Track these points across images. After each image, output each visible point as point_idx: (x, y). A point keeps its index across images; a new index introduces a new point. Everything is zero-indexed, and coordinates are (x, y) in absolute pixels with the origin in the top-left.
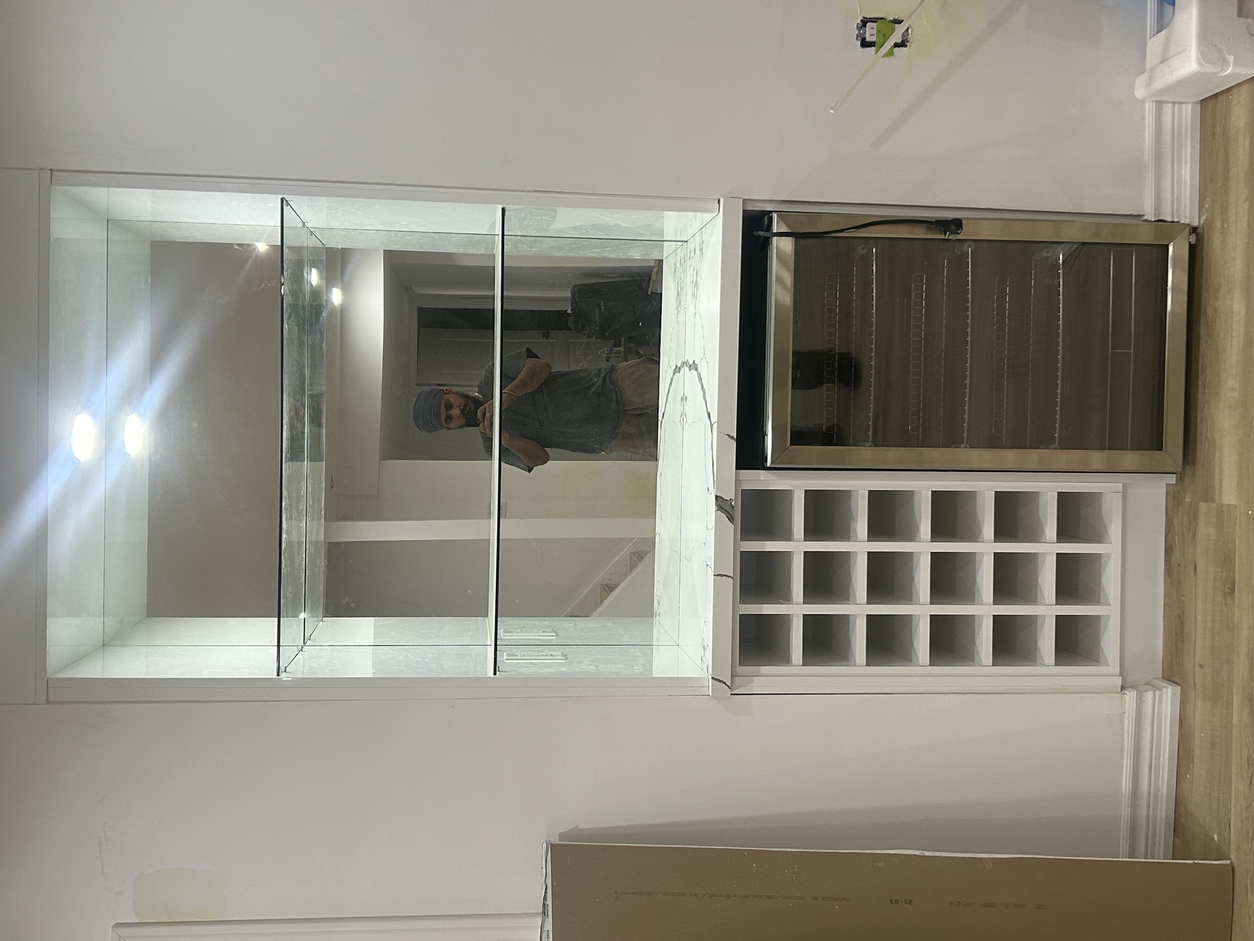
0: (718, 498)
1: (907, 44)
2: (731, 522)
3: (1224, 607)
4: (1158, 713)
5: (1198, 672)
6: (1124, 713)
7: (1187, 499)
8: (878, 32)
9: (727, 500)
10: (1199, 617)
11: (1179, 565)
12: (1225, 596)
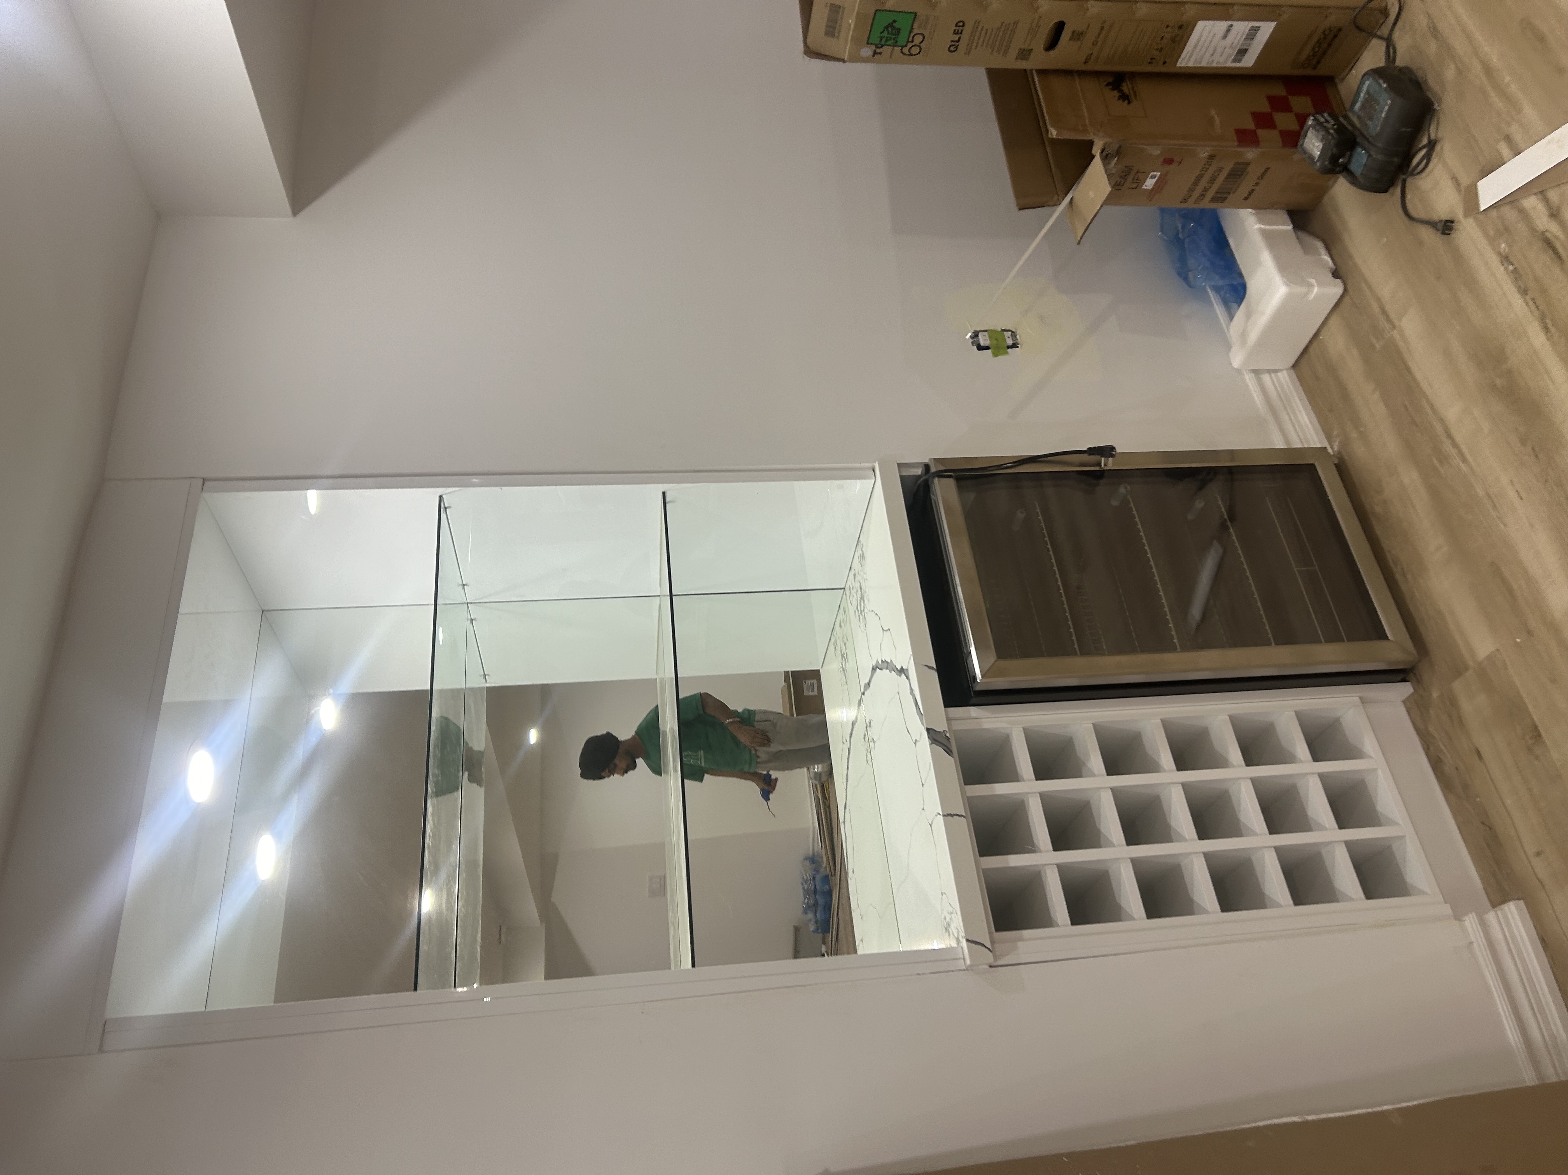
0: (931, 732)
1: (1018, 345)
2: (949, 755)
3: (1536, 762)
4: (1511, 937)
5: (1538, 864)
6: (1471, 943)
7: (1435, 694)
8: (990, 337)
9: (940, 732)
10: (1508, 802)
11: (1457, 769)
12: (1530, 750)
